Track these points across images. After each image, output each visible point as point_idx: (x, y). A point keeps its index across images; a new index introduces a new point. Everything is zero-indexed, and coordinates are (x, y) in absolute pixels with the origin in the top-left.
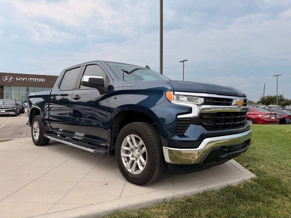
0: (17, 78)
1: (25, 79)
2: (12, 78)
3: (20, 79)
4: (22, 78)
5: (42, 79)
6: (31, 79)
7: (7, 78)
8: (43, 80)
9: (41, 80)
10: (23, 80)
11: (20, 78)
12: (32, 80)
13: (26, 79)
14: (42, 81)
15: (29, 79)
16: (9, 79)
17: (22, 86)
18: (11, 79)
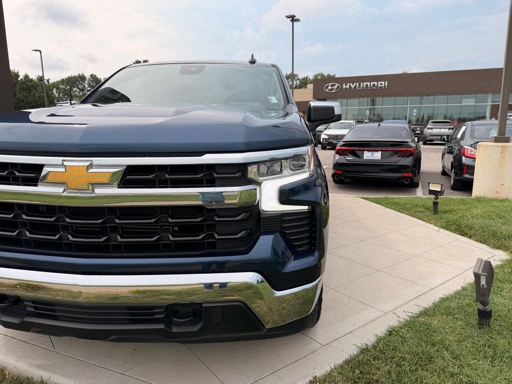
0: (344, 85)
1: (356, 85)
2: (337, 85)
3: (348, 86)
4: (351, 84)
5: (383, 83)
6: (365, 84)
7: (331, 86)
8: (385, 83)
9: (381, 84)
10: (353, 86)
11: (348, 84)
12: (367, 85)
13: (358, 84)
14: (383, 85)
15: (362, 84)
16: (333, 88)
17: (351, 97)
18: (336, 87)
